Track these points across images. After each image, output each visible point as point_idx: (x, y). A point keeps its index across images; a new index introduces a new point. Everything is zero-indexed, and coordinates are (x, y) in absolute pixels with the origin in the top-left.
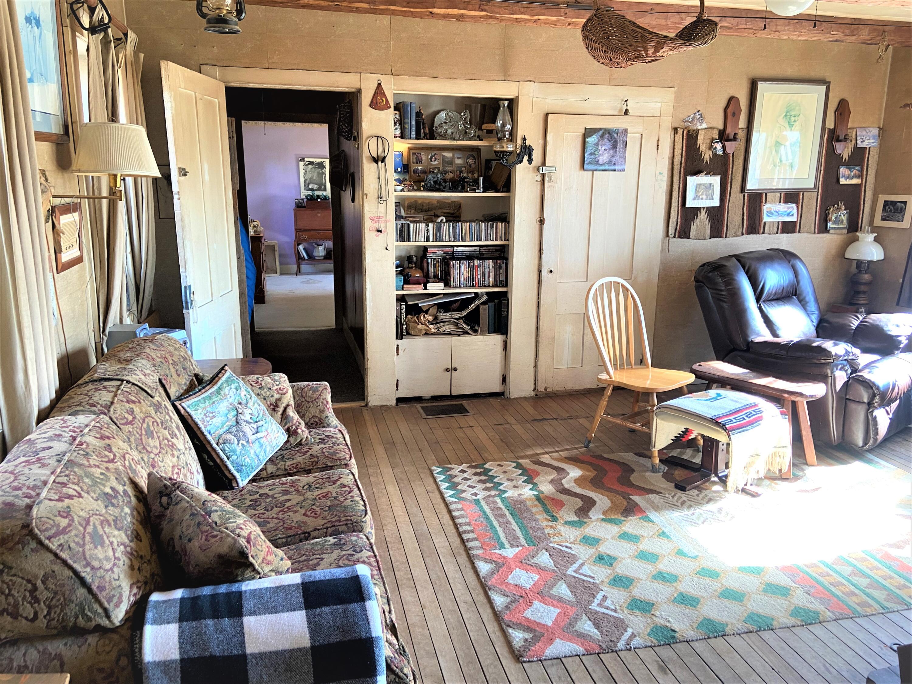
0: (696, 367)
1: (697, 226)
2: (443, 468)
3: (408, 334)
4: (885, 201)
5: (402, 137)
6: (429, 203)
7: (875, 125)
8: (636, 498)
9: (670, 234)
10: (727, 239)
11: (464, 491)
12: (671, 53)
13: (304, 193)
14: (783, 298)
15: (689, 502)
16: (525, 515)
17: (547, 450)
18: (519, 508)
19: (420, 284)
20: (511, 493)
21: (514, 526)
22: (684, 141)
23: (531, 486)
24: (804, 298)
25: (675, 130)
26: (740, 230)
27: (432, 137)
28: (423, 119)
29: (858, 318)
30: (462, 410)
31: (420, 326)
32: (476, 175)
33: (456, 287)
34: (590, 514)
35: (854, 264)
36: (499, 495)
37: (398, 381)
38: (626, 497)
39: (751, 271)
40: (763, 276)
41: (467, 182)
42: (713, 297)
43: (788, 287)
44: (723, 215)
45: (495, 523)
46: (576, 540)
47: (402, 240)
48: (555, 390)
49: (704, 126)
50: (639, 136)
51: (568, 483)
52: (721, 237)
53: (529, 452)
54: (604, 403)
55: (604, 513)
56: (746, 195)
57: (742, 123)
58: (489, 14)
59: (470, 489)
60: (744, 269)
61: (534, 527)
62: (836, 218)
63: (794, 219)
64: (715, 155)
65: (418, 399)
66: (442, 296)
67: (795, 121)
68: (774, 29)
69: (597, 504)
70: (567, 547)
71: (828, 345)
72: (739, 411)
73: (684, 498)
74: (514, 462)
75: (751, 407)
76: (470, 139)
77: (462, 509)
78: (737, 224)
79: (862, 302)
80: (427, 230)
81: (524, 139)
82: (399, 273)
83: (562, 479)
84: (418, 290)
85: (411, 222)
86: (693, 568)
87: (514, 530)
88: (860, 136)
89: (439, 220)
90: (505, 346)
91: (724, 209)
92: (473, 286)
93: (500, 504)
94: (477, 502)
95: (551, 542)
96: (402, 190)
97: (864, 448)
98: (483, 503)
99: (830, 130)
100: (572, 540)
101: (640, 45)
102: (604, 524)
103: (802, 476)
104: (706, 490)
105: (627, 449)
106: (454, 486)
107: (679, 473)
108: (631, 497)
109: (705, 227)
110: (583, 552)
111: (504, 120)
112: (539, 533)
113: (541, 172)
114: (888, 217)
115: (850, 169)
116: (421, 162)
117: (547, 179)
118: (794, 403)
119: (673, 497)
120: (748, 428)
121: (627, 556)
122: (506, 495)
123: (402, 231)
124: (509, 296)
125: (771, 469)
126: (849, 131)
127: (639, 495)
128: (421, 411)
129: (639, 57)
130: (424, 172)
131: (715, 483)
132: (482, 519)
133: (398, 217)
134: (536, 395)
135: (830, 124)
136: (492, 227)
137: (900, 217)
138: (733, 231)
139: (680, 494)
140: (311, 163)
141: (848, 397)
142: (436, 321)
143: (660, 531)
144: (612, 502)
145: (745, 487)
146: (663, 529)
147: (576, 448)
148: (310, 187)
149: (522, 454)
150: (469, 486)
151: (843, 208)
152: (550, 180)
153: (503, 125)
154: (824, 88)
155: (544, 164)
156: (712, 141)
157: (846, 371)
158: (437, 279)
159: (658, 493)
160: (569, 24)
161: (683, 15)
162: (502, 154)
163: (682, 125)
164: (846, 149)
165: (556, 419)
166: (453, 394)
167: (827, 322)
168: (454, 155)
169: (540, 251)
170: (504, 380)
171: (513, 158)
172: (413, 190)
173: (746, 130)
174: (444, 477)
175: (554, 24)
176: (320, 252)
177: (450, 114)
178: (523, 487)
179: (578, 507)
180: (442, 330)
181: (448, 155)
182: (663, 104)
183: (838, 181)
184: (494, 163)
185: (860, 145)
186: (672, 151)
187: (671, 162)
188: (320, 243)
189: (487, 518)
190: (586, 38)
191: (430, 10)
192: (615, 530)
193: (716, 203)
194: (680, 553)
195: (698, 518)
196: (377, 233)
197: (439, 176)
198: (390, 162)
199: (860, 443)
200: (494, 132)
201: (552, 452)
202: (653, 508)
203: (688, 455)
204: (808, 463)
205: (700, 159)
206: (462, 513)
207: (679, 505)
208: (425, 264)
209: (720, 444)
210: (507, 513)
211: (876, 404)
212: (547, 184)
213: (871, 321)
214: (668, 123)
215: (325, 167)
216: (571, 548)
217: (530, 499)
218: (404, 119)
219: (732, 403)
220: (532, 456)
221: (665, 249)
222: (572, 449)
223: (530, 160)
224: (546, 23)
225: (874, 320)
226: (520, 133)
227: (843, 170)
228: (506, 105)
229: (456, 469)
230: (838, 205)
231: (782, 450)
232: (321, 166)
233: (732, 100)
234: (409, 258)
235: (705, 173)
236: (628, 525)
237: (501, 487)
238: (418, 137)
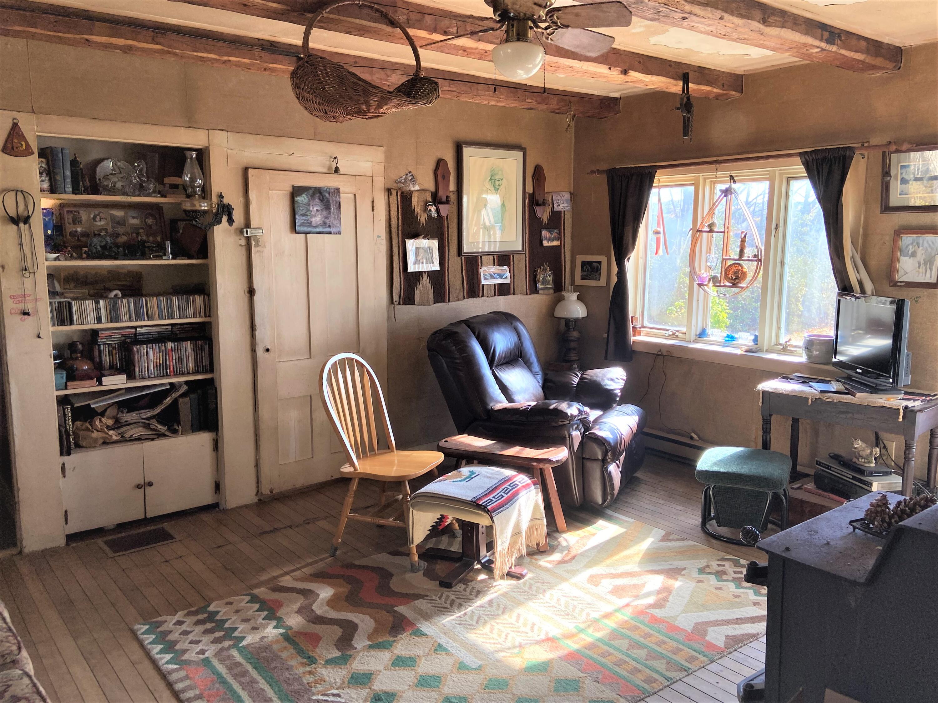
0: (442, 443)
1: (421, 292)
2: (150, 624)
3: (78, 446)
4: (583, 262)
6: (96, 273)
7: (567, 190)
8: (401, 609)
9: (394, 300)
10: (450, 303)
11: (185, 651)
12: (394, 110)
14: (511, 361)
15: (458, 600)
16: (273, 665)
17: (286, 569)
18: (264, 657)
19: (92, 379)
20: (250, 639)
21: (263, 684)
22: (399, 203)
23: (274, 623)
24: (529, 359)
25: (389, 191)
26: (462, 294)
27: (95, 191)
28: (81, 169)
29: (577, 375)
30: (164, 536)
31: (95, 434)
32: (159, 239)
33: (143, 378)
34: (355, 643)
35: (563, 322)
36: (235, 646)
37: (66, 512)
38: (390, 610)
39: (481, 336)
40: (493, 341)
41: (148, 247)
42: (448, 366)
43: (514, 350)
44: (444, 279)
45: (236, 687)
46: (344, 682)
47: (62, 322)
48: (282, 490)
49: (417, 188)
50: (352, 196)
51: (320, 608)
52: (444, 301)
53: (264, 577)
54: (350, 500)
55: (369, 638)
56: (463, 258)
57: (452, 186)
58: (166, 49)
59: (194, 646)
60: (475, 335)
61: (289, 679)
62: (543, 279)
63: (508, 281)
64: (430, 217)
65: (99, 532)
66: (123, 391)
67: (499, 185)
68: (476, 94)
69: (359, 626)
70: (334, 695)
71: (564, 406)
72: (496, 488)
73: (453, 597)
74: (247, 595)
75: (506, 481)
76: (149, 195)
77: (187, 677)
78: (458, 288)
79: (574, 358)
80: (98, 310)
81: (221, 196)
82: (58, 367)
83: (311, 605)
84: (89, 387)
85: (74, 299)
86: (479, 682)
87: (263, 690)
88: (556, 200)
89: (112, 294)
90: (216, 446)
91: (444, 272)
92: (167, 375)
93: (238, 657)
94: (206, 662)
95: (313, 694)
96: (56, 259)
97: (604, 505)
98: (215, 662)
99: (529, 194)
100: (338, 684)
101: (361, 99)
102: (373, 653)
103: (557, 546)
104: (471, 581)
105: (379, 548)
106: (170, 647)
107: (441, 568)
108: (396, 609)
109: (428, 292)
110: (355, 696)
111: (193, 174)
112: (296, 686)
113: (245, 235)
114: (587, 276)
115: (550, 232)
116: (80, 222)
117: (253, 243)
118: (541, 470)
119: (440, 598)
120: (508, 506)
121: (406, 687)
122: (244, 643)
123: (59, 312)
124: (217, 384)
125: (530, 545)
126: (546, 195)
127: (404, 604)
128: (105, 548)
129: (359, 112)
130: (85, 234)
131: (478, 571)
132: (217, 685)
133: (53, 293)
134: (260, 500)
135: (530, 189)
136: (187, 301)
137: (597, 276)
138: (455, 295)
139: (447, 593)
141: (584, 456)
142: (118, 424)
143: (436, 645)
144: (376, 621)
145: (511, 570)
146: (439, 641)
147: (321, 560)
149: (256, 581)
150: (191, 642)
151: (549, 269)
152: (257, 244)
153: (193, 180)
154: (521, 154)
155: (248, 225)
156: (426, 203)
157: (580, 430)
158: (115, 370)
159: (422, 597)
160: (265, 70)
161: (388, 72)
162: (194, 214)
163: (394, 186)
164: (545, 213)
165: (290, 527)
166: (148, 516)
167: (551, 381)
168: (126, 213)
169: (253, 327)
170: (217, 487)
171: (209, 219)
172: (72, 258)
173: (456, 193)
174: (154, 637)
175: (248, 67)
177: (119, 164)
178: (265, 627)
179: (337, 637)
180: (127, 435)
181: (119, 213)
182: (374, 164)
183: (541, 244)
184: (181, 225)
185: (556, 209)
186: (388, 213)
187: (388, 224)
189: (223, 681)
190: (296, 86)
191: (87, 37)
192: (385, 656)
193: (436, 267)
194: (462, 667)
195: (471, 618)
196: (23, 316)
197: (108, 239)
198: (37, 223)
199: (600, 501)
200: (181, 187)
201: (294, 571)
202: (423, 617)
203: (444, 543)
204: (559, 530)
205: (416, 221)
206: (188, 683)
207: (449, 606)
208: (96, 354)
209: (480, 527)
210: (249, 668)
211: (609, 460)
212: (254, 249)
213: (589, 378)
214: (380, 183)
216: (339, 695)
217: (277, 641)
218: (54, 167)
219: (487, 480)
220: (268, 581)
221: (391, 316)
222: (316, 562)
223: (231, 221)
224: (238, 65)
225: (591, 376)
226: (216, 189)
227: (544, 233)
228: (194, 156)
229: (170, 622)
230: (544, 267)
231: (538, 522)
233: (440, 163)
234: (72, 346)
235: (423, 236)
236: (399, 646)
237: (236, 634)
238: (75, 191)
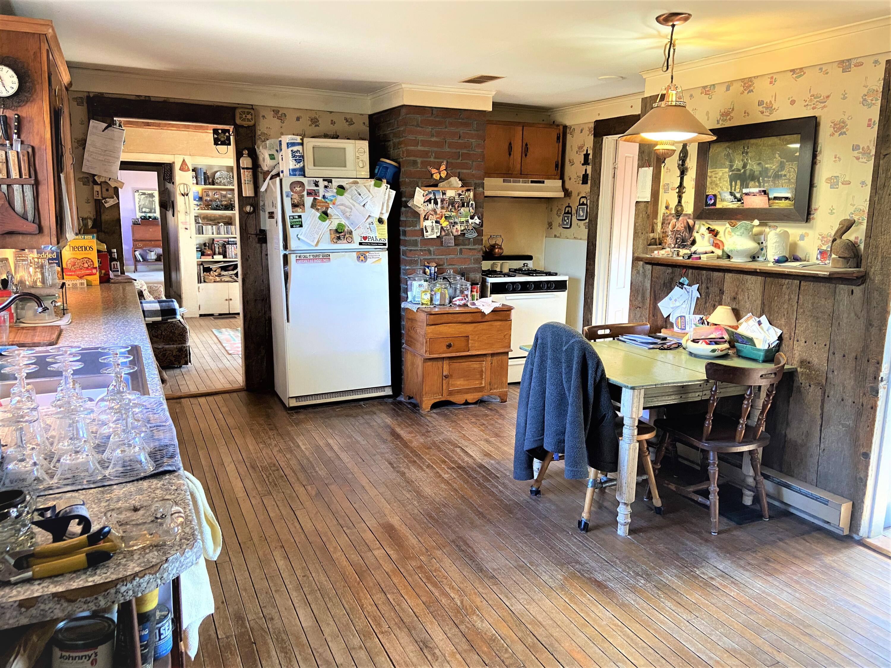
3: (204, 281)
5: (197, 184)
6: (214, 216)
13: (139, 215)
19: (210, 256)
27: (213, 184)
28: (208, 176)
31: (211, 278)
33: (229, 258)
37: (200, 305)
47: (200, 234)
65: (212, 315)
66: (222, 262)
80: (213, 230)
82: (198, 251)
84: (209, 259)
85: (204, 225)
89: (219, 224)
96: (199, 210)
116: (209, 196)
123: (199, 230)
130: (211, 201)
133: (197, 223)
140: (144, 194)
142: (219, 275)
148: (144, 210)
158: (219, 254)
166: (230, 312)
172: (205, 210)
176: (152, 256)
177: (223, 173)
180: (223, 280)
181: (224, 193)
188: (152, 250)
191: (206, 131)
196: (185, 230)
197: (219, 203)
198: (191, 196)
208: (213, 246)
215: (154, 196)
218: (198, 176)
232: (151, 196)
234: (204, 244)
238: (205, 184)
